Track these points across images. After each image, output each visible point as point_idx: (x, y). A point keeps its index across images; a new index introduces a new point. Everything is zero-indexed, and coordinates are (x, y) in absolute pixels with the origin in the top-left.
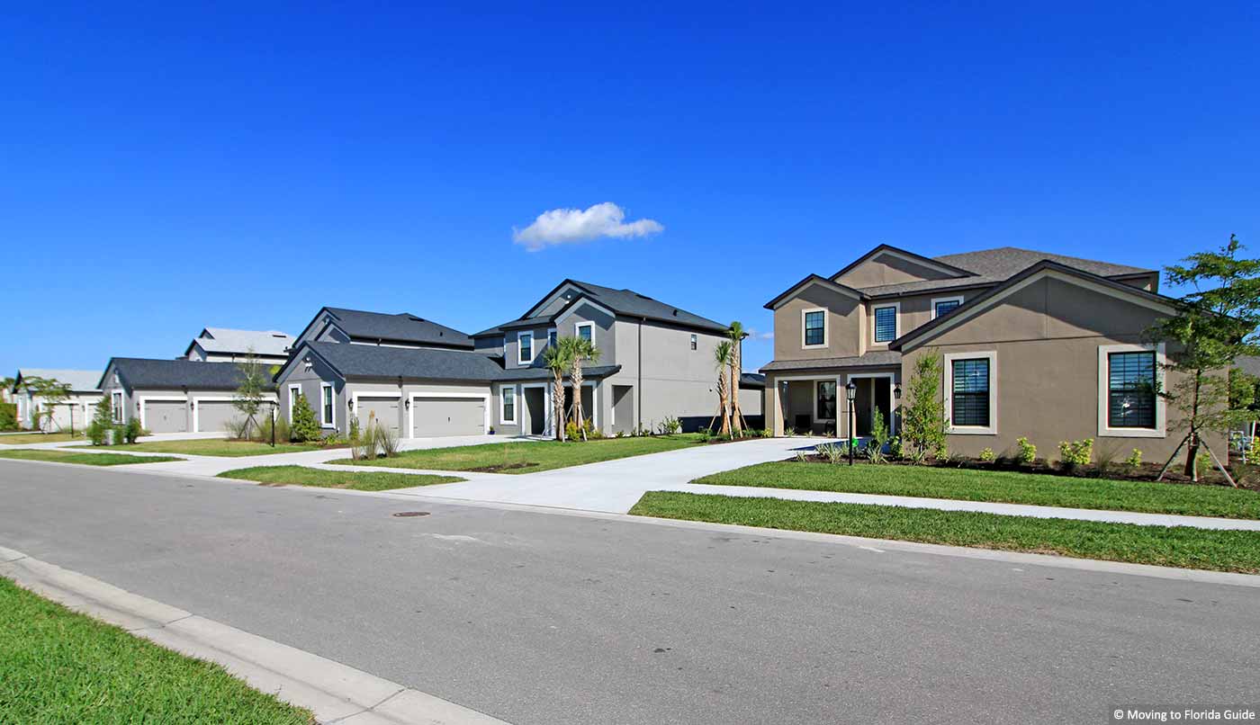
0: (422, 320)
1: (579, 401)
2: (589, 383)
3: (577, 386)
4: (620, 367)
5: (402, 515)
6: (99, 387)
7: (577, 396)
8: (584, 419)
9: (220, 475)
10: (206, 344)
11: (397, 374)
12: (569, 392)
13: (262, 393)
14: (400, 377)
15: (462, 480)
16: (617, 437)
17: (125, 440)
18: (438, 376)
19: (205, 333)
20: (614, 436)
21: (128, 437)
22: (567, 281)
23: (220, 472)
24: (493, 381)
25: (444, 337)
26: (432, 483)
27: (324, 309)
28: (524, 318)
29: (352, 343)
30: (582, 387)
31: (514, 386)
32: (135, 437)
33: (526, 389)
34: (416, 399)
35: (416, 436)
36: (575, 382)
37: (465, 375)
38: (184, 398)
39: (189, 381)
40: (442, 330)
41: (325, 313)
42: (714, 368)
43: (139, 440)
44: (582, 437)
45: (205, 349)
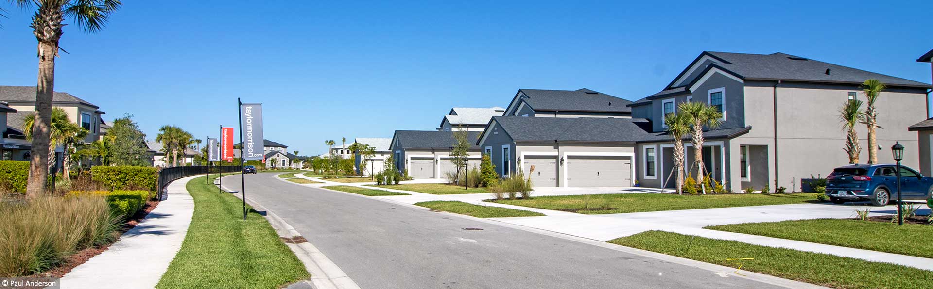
0: (597, 93)
1: (700, 159)
2: (712, 144)
3: (699, 147)
4: (750, 128)
5: (467, 229)
6: (390, 150)
7: (699, 155)
8: (704, 174)
9: (415, 204)
10: (452, 120)
11: (554, 138)
12: (691, 151)
13: (467, 153)
14: (556, 141)
15: (541, 215)
16: (745, 193)
17: (393, 182)
18: (589, 139)
19: (452, 112)
20: (742, 192)
21: (395, 179)
22: (704, 53)
23: (416, 202)
24: (638, 142)
25: (611, 106)
26: (519, 216)
27: (520, 91)
28: (669, 88)
29: (536, 116)
30: (703, 148)
31: (654, 146)
32: (399, 181)
33: (664, 149)
34: (569, 157)
35: (569, 186)
36: (695, 143)
37: (614, 137)
38: (432, 156)
39: (434, 146)
40: (611, 100)
41: (521, 94)
42: (841, 127)
43: (400, 182)
44: (700, 191)
45: (451, 123)
